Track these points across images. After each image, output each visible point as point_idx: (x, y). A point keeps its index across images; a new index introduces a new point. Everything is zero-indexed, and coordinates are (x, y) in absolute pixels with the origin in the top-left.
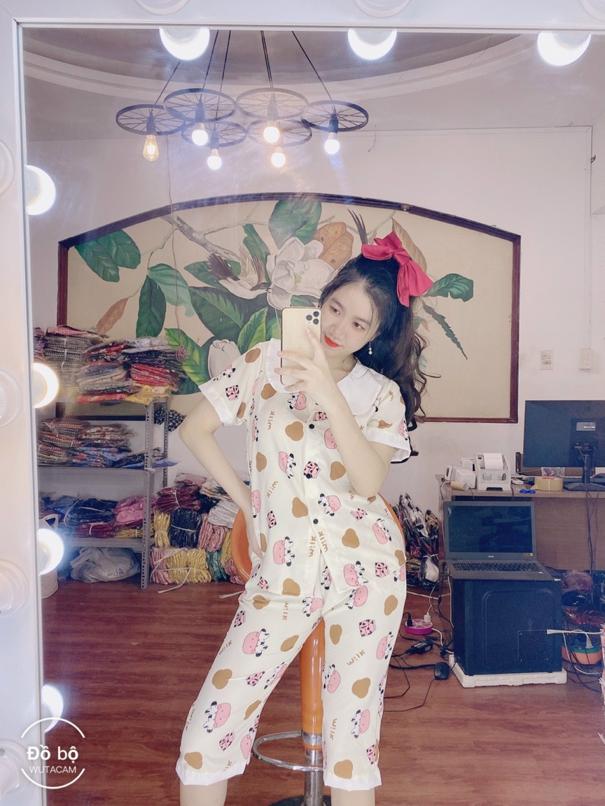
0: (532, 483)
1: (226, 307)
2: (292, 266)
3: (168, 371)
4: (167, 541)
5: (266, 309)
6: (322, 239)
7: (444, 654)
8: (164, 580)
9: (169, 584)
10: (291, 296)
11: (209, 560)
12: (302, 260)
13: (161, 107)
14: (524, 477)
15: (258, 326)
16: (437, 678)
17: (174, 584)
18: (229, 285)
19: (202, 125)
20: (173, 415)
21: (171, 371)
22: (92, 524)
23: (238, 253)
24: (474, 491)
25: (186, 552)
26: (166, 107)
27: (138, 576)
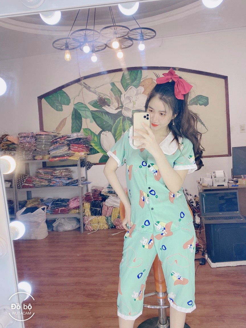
0: (237, 182)
1: (106, 118)
2: (131, 98)
3: (85, 146)
4: (90, 213)
5: (122, 117)
6: (143, 85)
7: (203, 254)
8: (90, 229)
9: (92, 231)
10: (132, 111)
11: (107, 220)
12: (135, 95)
13: (70, 38)
14: (234, 179)
15: (119, 124)
16: (200, 264)
17: (94, 230)
18: (106, 108)
19: (87, 44)
20: (88, 163)
22: (60, 209)
23: (109, 95)
24: (212, 187)
25: (98, 217)
26: (72, 38)
27: (79, 228)
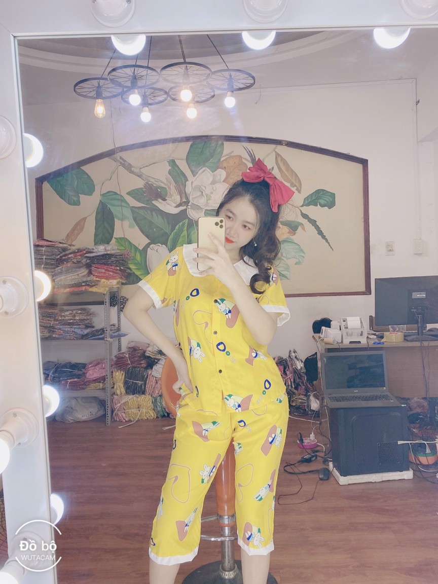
0: (382, 337)
1: (158, 221)
2: (204, 189)
3: (118, 268)
4: (123, 390)
5: (187, 220)
6: (225, 168)
7: (325, 461)
8: (122, 419)
9: (126, 421)
10: (204, 210)
11: (155, 402)
12: (211, 184)
13: (106, 79)
14: (377, 333)
15: (182, 233)
16: (321, 479)
17: (130, 421)
18: (160, 204)
19: (136, 91)
20: (123, 299)
21: (120, 268)
22: (69, 381)
23: (165, 181)
24: (340, 344)
25: (138, 397)
26: (110, 79)
27: (104, 416)
